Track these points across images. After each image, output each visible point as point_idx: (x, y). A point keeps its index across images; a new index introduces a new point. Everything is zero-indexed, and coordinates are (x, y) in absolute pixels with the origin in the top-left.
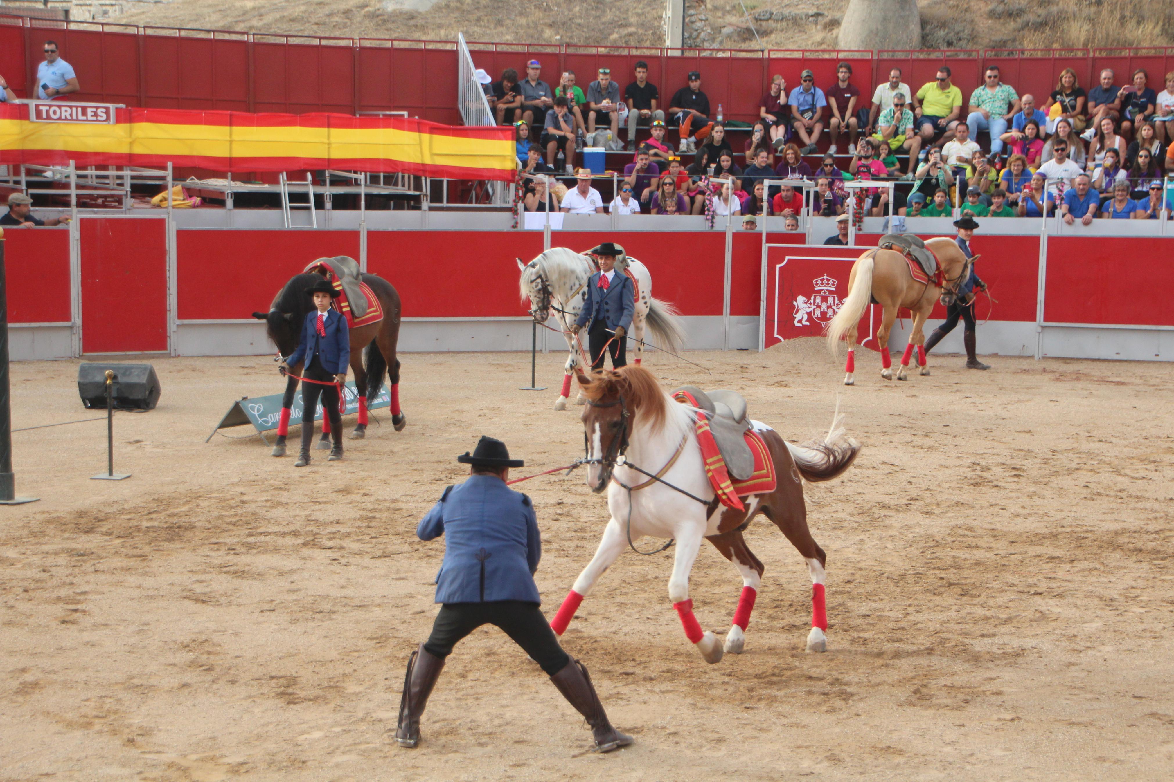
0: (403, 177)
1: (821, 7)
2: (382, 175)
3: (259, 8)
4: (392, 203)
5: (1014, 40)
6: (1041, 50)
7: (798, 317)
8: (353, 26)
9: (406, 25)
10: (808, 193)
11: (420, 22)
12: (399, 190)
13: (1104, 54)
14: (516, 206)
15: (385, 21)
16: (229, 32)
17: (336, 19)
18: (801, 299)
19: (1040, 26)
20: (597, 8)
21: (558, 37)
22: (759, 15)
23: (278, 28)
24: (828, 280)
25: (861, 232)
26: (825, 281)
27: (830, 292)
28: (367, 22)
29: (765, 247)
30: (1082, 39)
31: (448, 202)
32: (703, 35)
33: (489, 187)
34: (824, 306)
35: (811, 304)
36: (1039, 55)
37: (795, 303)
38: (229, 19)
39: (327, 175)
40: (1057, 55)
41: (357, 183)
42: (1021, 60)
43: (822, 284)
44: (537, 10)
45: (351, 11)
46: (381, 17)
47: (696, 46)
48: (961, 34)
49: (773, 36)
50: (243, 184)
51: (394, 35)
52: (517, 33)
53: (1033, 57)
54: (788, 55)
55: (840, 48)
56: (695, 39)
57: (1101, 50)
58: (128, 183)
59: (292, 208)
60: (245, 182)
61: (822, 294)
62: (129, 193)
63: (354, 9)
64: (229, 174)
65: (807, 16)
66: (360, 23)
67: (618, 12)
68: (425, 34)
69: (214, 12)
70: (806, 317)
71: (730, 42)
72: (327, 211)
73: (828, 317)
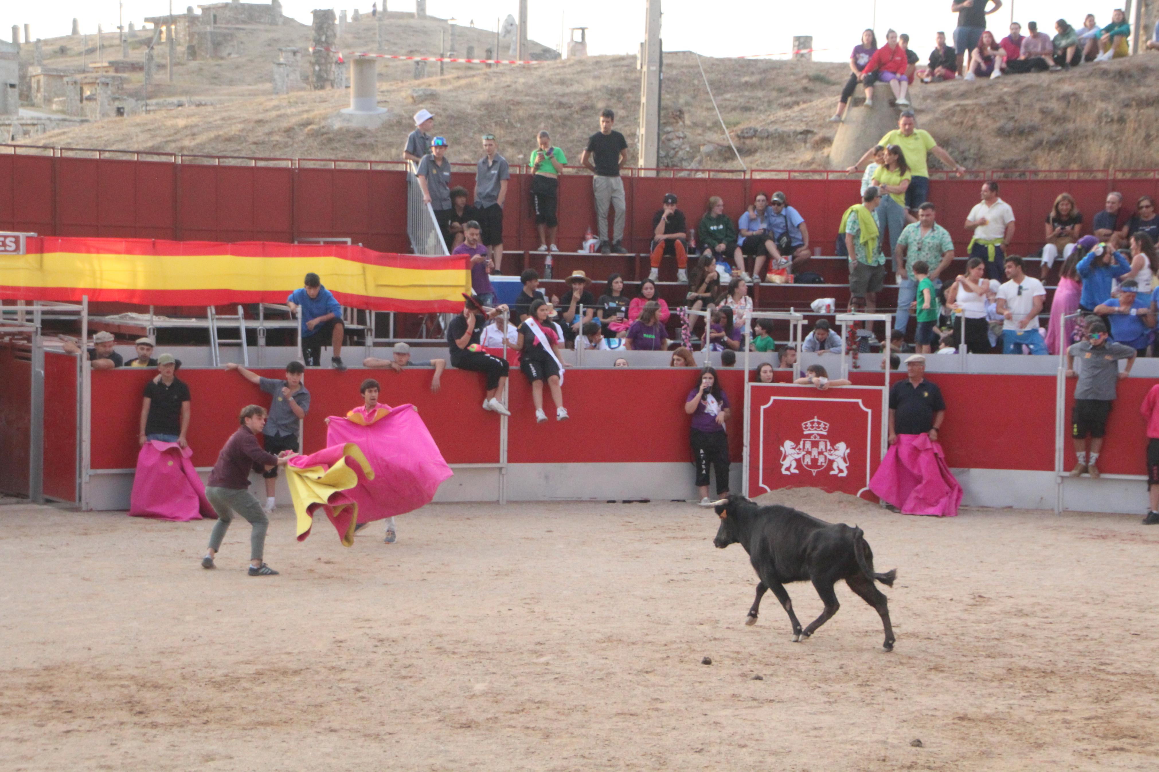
1: (810, 124)
3: (192, 126)
5: (1026, 160)
6: (1057, 171)
7: (786, 464)
8: (295, 146)
9: (354, 144)
10: (795, 326)
11: (368, 140)
13: (1128, 176)
15: (330, 140)
16: (158, 154)
17: (276, 138)
18: (788, 445)
19: (1057, 143)
20: (564, 125)
21: (521, 156)
22: (742, 132)
23: (213, 148)
24: (819, 423)
25: (855, 370)
26: (816, 425)
27: (822, 436)
28: (310, 141)
29: (748, 386)
30: (1103, 159)
32: (681, 153)
33: (441, 319)
34: (815, 452)
35: (800, 449)
36: (1055, 176)
37: (782, 449)
38: (159, 139)
39: (261, 307)
40: (1074, 176)
42: (1033, 182)
44: (498, 127)
45: (293, 129)
46: (325, 136)
47: (674, 166)
48: (966, 154)
49: (757, 156)
50: (167, 319)
51: (340, 155)
52: (476, 152)
53: (1048, 178)
54: (773, 176)
55: (832, 168)
56: (671, 158)
57: (1124, 171)
58: (38, 319)
59: (220, 345)
60: (170, 316)
61: (812, 438)
62: (39, 330)
63: (296, 127)
64: (152, 308)
65: (796, 134)
66: (303, 142)
67: (587, 129)
68: (374, 153)
69: (142, 132)
70: (794, 464)
71: (709, 162)
72: (260, 348)
73: (819, 464)
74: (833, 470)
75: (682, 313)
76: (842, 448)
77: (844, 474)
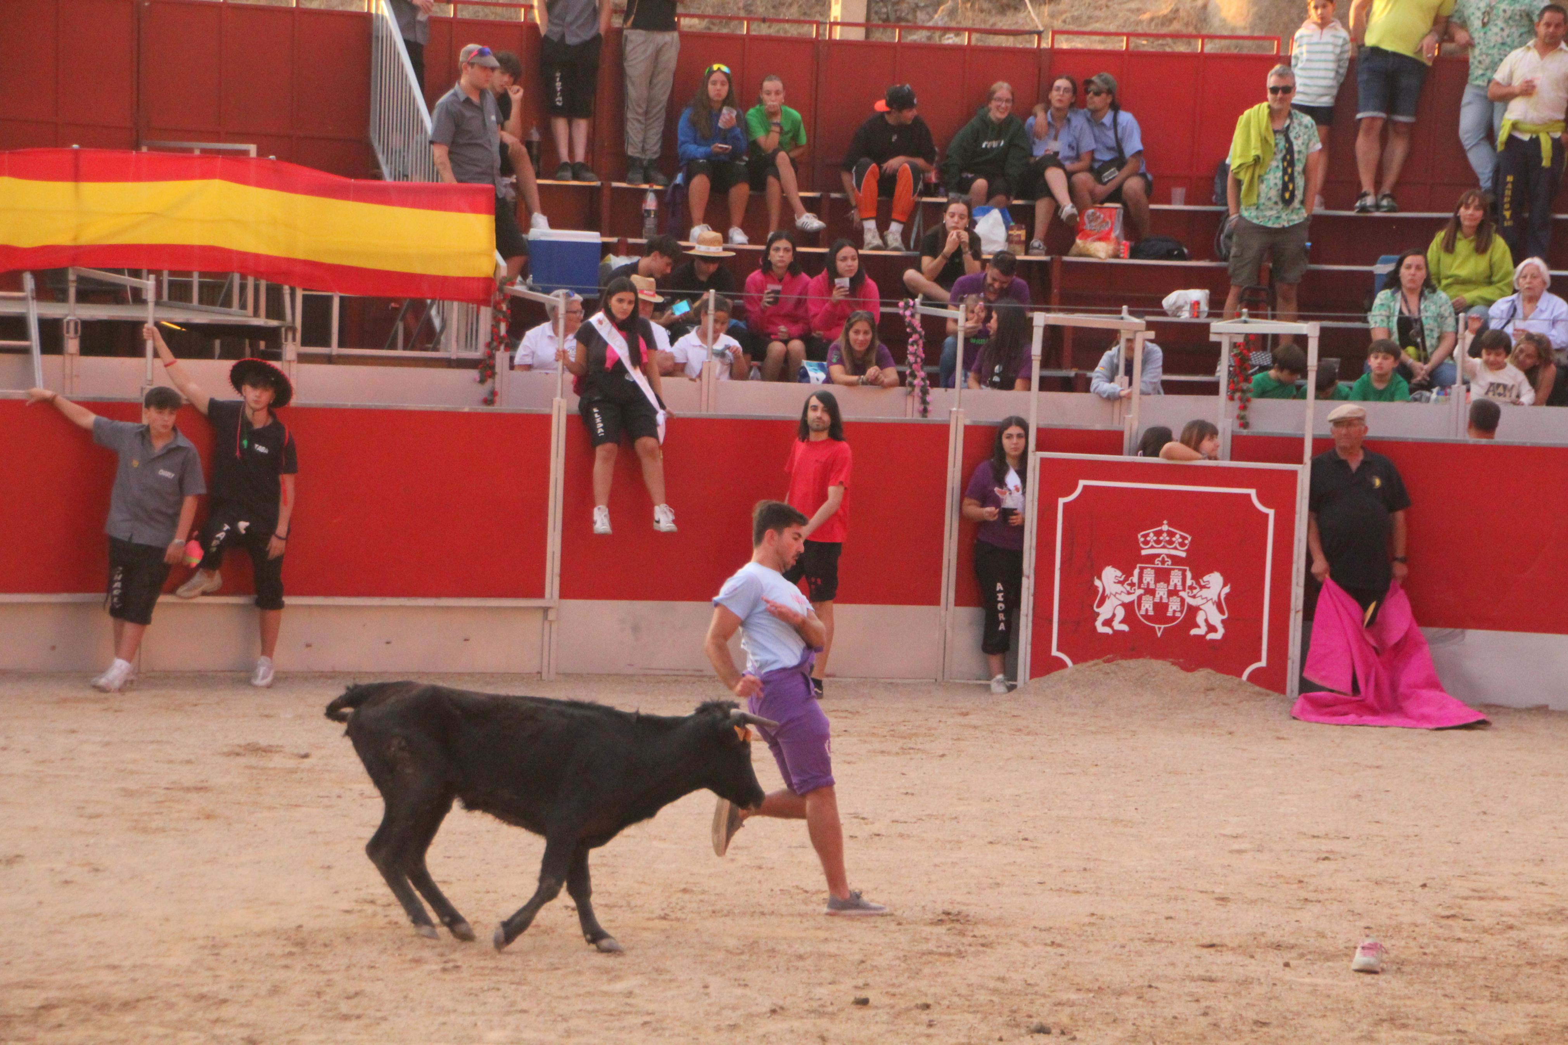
0: (243, 288)
2: (196, 279)
4: (217, 343)
7: (1104, 612)
12: (234, 316)
14: (491, 357)
18: (1110, 575)
24: (1171, 534)
25: (1245, 432)
26: (1165, 537)
27: (1176, 560)
31: (341, 344)
33: (433, 312)
34: (1162, 591)
35: (1132, 585)
37: (1097, 582)
39: (72, 277)
41: (138, 297)
43: (1158, 542)
47: (899, 19)
54: (1096, 44)
55: (1213, 31)
61: (1158, 563)
70: (1121, 613)
71: (969, 14)
72: (68, 358)
73: (1170, 614)
74: (1198, 626)
75: (908, 313)
76: (1215, 582)
77: (1218, 636)
